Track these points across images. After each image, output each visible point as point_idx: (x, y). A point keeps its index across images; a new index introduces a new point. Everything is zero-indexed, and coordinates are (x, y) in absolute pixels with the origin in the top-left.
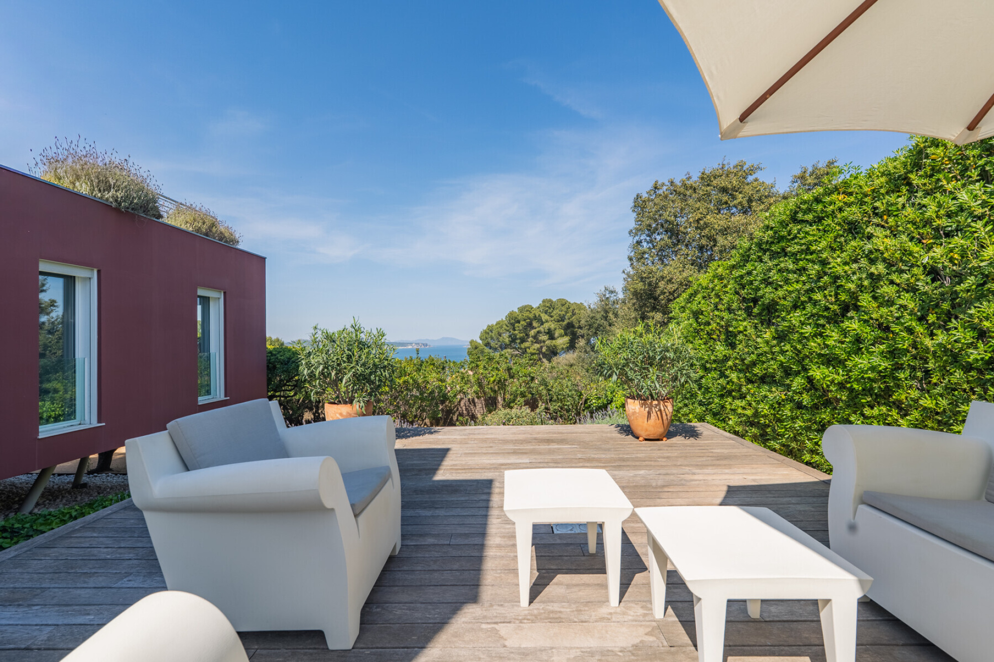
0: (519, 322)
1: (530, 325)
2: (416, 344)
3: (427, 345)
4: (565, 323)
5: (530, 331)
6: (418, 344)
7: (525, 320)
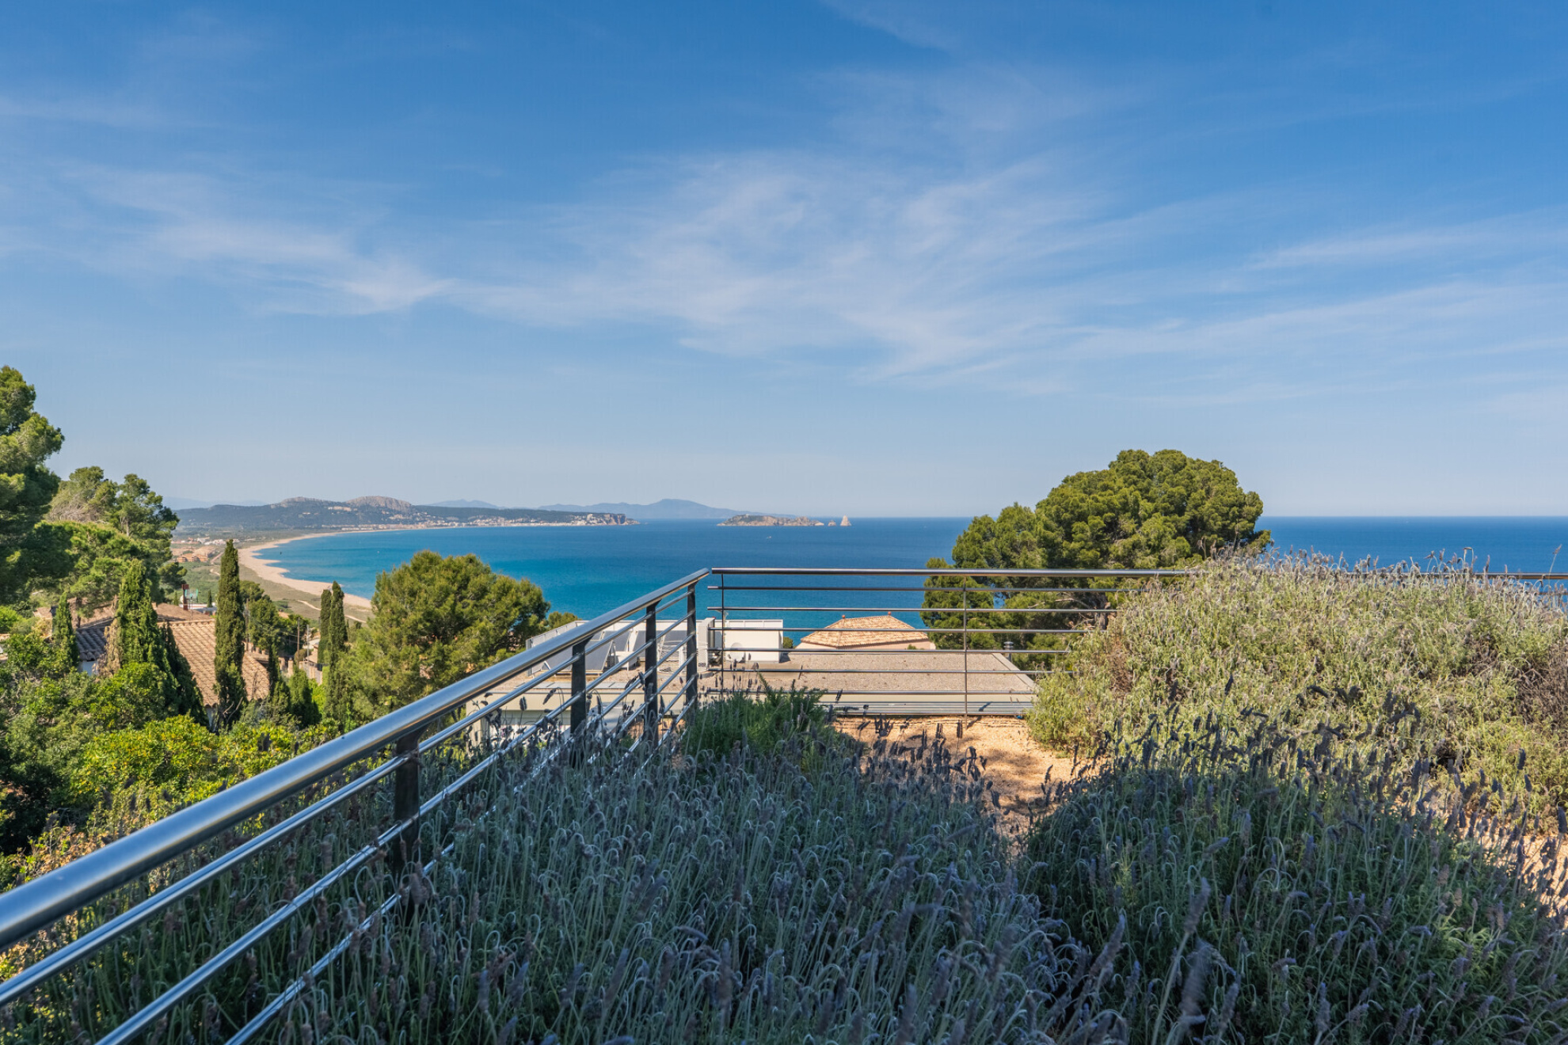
0: (1082, 517)
1: (1112, 527)
2: (596, 515)
3: (623, 519)
4: (1187, 516)
5: (1110, 542)
6: (602, 515)
7: (1100, 513)
